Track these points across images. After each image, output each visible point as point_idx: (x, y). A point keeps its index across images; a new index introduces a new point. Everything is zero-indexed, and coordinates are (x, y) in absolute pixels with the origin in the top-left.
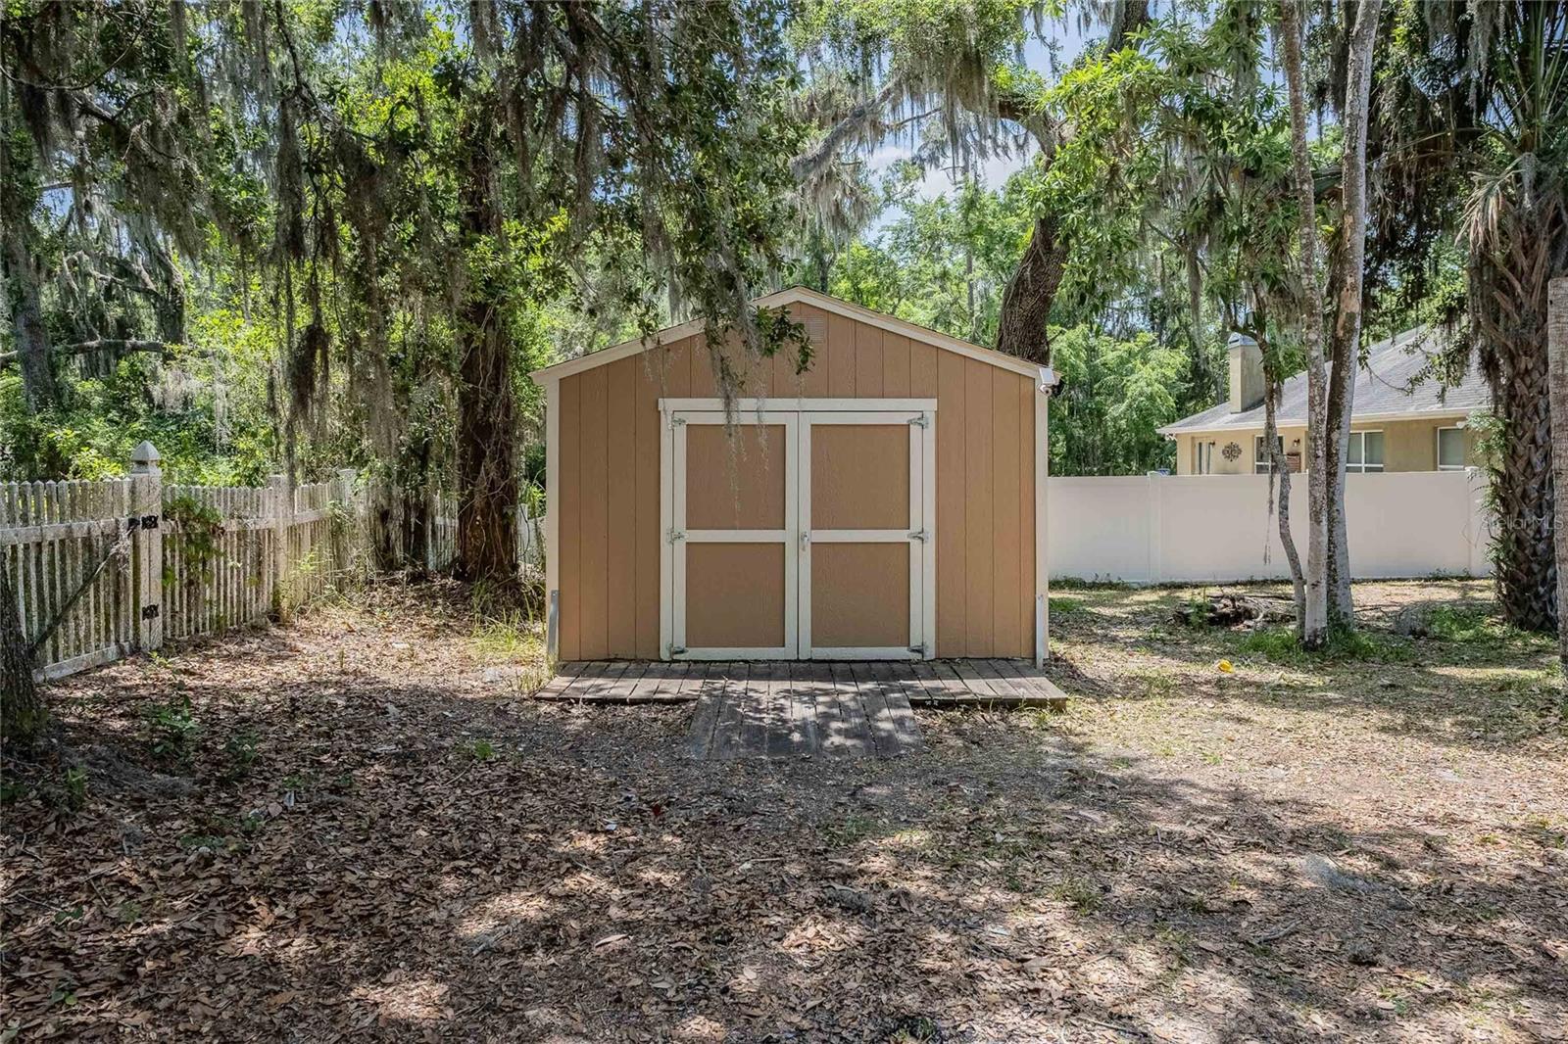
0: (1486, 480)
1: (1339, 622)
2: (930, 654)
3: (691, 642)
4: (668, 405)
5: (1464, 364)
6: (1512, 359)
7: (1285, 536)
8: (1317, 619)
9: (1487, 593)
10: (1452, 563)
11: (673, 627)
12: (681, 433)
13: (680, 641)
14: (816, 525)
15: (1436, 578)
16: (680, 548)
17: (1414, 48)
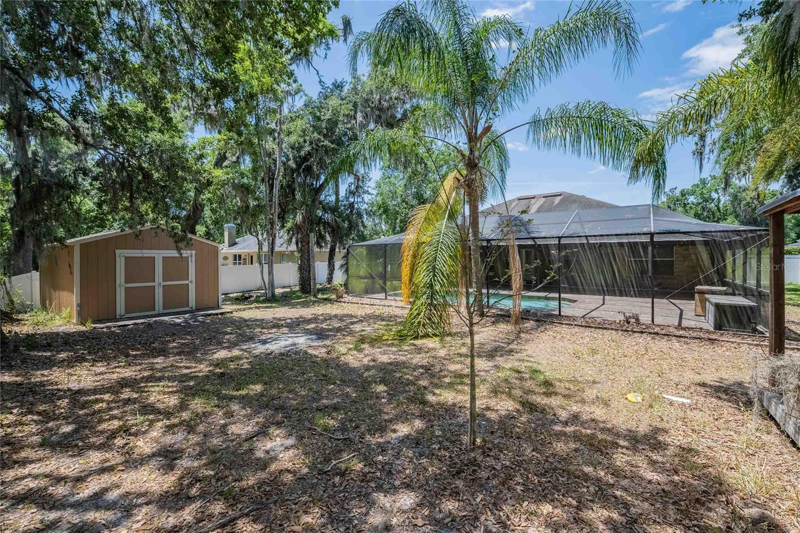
0: (297, 266)
1: (273, 295)
2: (194, 309)
3: (126, 312)
4: (118, 252)
5: (291, 242)
6: (301, 243)
7: (263, 278)
8: (269, 295)
9: (297, 288)
10: (286, 284)
11: (120, 308)
12: (123, 259)
13: (123, 312)
14: (163, 281)
15: (284, 287)
16: (123, 289)
17: (283, 178)
